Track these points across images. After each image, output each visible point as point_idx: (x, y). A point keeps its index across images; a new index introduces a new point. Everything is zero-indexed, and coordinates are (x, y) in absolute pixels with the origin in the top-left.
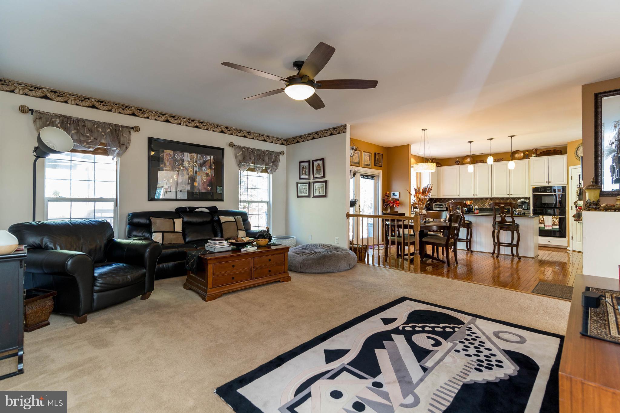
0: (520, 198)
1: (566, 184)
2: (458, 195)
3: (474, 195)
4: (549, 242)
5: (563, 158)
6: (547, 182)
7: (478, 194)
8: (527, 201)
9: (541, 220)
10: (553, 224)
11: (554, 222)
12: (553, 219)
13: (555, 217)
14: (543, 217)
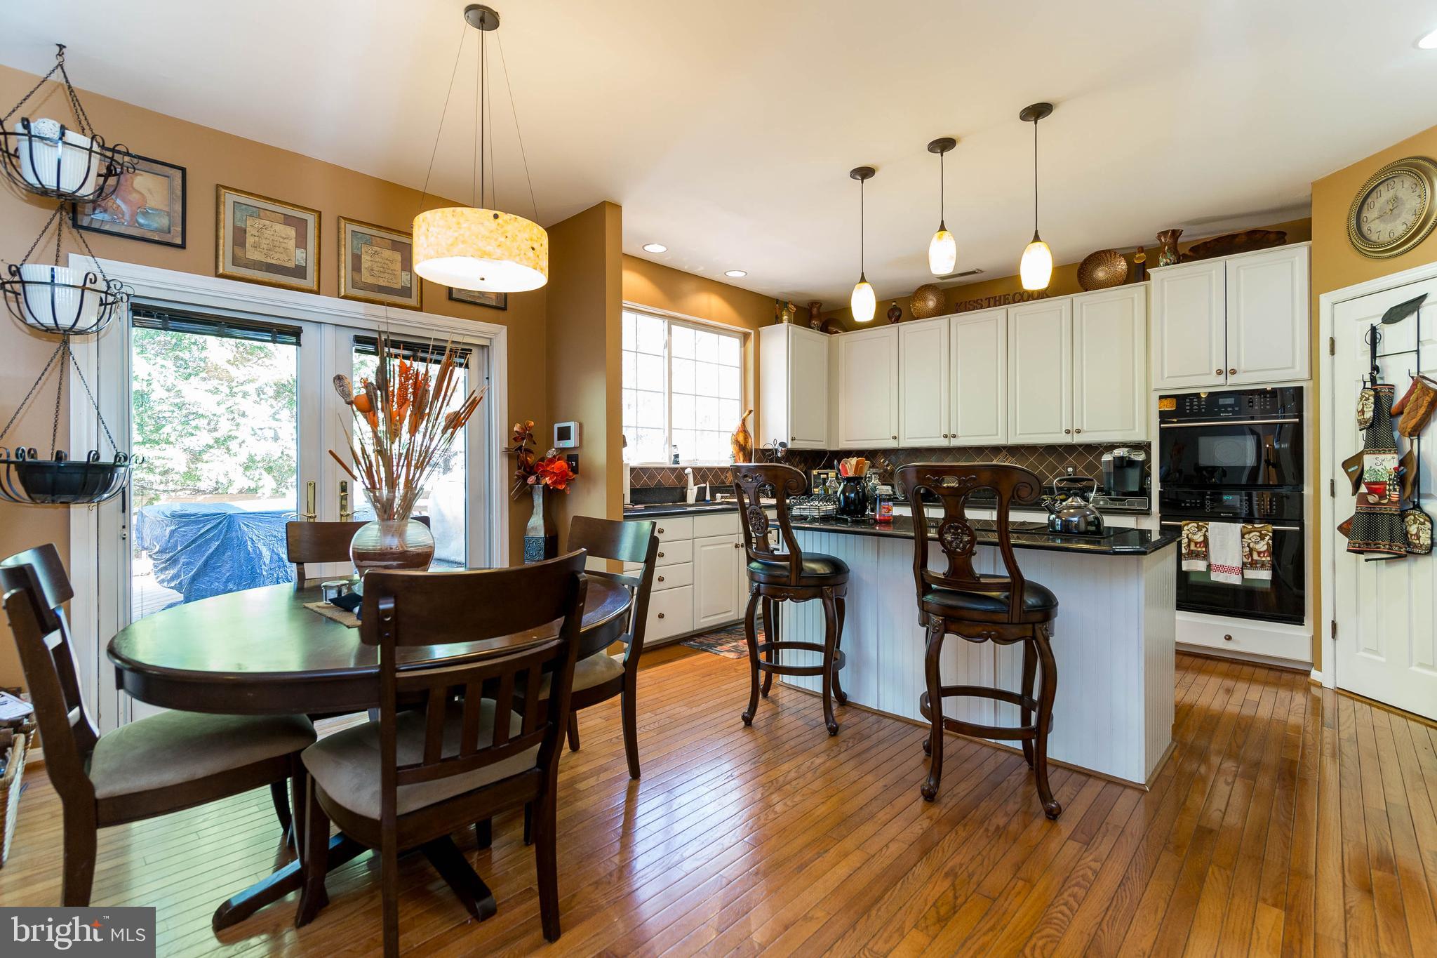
0: (1111, 447)
1: (1306, 376)
2: (895, 438)
3: (946, 436)
4: (1229, 638)
5: (1294, 257)
6: (1219, 372)
7: (959, 434)
8: (1140, 457)
9: (1196, 543)
10: (1245, 560)
11: (1251, 550)
12: (1246, 536)
13: (1253, 527)
14: (1204, 530)
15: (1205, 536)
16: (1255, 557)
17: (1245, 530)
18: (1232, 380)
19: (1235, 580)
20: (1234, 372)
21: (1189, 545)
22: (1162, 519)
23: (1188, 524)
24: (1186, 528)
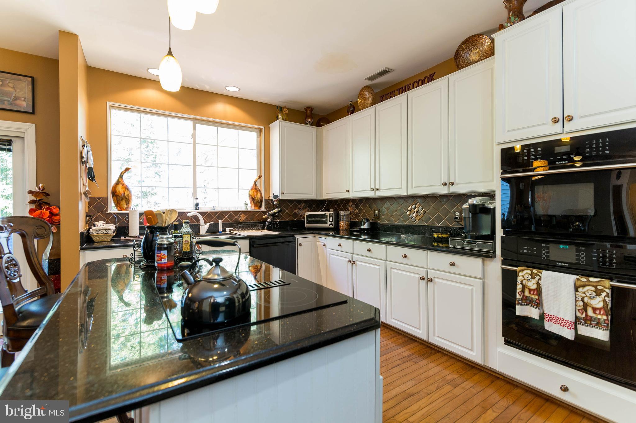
6: (555, 121)
9: (530, 290)
10: (579, 314)
11: (585, 305)
12: (580, 290)
13: (588, 281)
14: (537, 278)
15: (538, 284)
16: (590, 313)
17: (579, 283)
18: (569, 126)
19: (569, 334)
20: (570, 119)
21: (523, 291)
22: (503, 263)
23: (522, 271)
24: (520, 274)
